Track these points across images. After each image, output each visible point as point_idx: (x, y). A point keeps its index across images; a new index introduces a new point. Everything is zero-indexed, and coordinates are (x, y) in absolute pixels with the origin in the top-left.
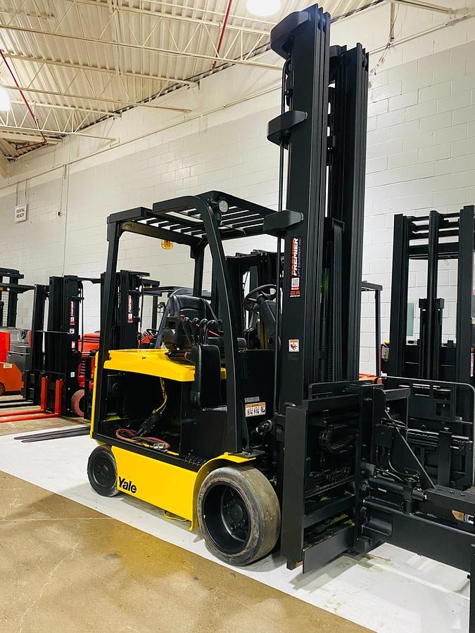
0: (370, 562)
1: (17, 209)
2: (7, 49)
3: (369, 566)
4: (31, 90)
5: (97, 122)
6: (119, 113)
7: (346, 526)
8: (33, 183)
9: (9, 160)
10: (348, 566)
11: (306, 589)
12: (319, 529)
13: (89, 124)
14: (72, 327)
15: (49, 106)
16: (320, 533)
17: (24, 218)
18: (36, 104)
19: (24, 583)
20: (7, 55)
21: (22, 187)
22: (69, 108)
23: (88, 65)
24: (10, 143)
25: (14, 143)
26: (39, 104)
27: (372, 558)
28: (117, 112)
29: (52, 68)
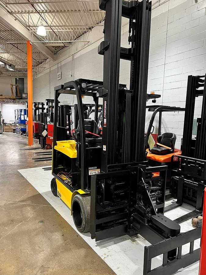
0: (136, 239)
1: (58, 74)
2: (41, 10)
3: (134, 241)
4: (52, 26)
5: (83, 34)
6: (91, 29)
7: (124, 224)
8: (63, 63)
9: (54, 54)
10: (125, 239)
11: (100, 247)
12: (109, 224)
13: (80, 35)
14: (68, 125)
15: (63, 30)
16: (109, 226)
17: (60, 78)
18: (58, 30)
19: (7, 228)
20: (42, 13)
21: (59, 65)
22: (71, 30)
23: (73, 11)
24: (53, 47)
25: (55, 47)
26: (59, 30)
27: (139, 238)
28: (90, 29)
29: (60, 14)
